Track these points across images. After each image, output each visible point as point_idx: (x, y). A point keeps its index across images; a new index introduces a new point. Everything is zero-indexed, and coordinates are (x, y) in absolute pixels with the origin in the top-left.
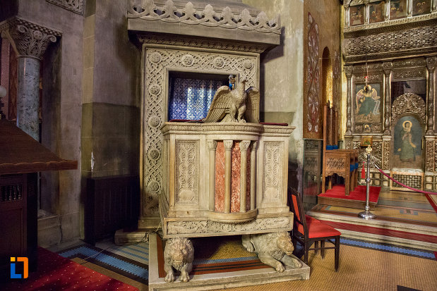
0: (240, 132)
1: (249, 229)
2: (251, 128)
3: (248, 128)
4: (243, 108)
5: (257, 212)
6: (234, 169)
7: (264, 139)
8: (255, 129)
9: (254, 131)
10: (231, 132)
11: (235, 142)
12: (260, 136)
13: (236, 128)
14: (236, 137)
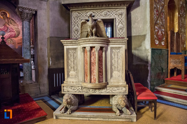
0: (93, 42)
1: (103, 92)
2: (99, 40)
3: (97, 40)
4: (94, 30)
5: (108, 84)
6: (92, 61)
7: (111, 46)
8: (102, 41)
9: (101, 42)
10: (88, 43)
11: (92, 48)
12: (108, 45)
13: (91, 40)
14: (91, 45)
